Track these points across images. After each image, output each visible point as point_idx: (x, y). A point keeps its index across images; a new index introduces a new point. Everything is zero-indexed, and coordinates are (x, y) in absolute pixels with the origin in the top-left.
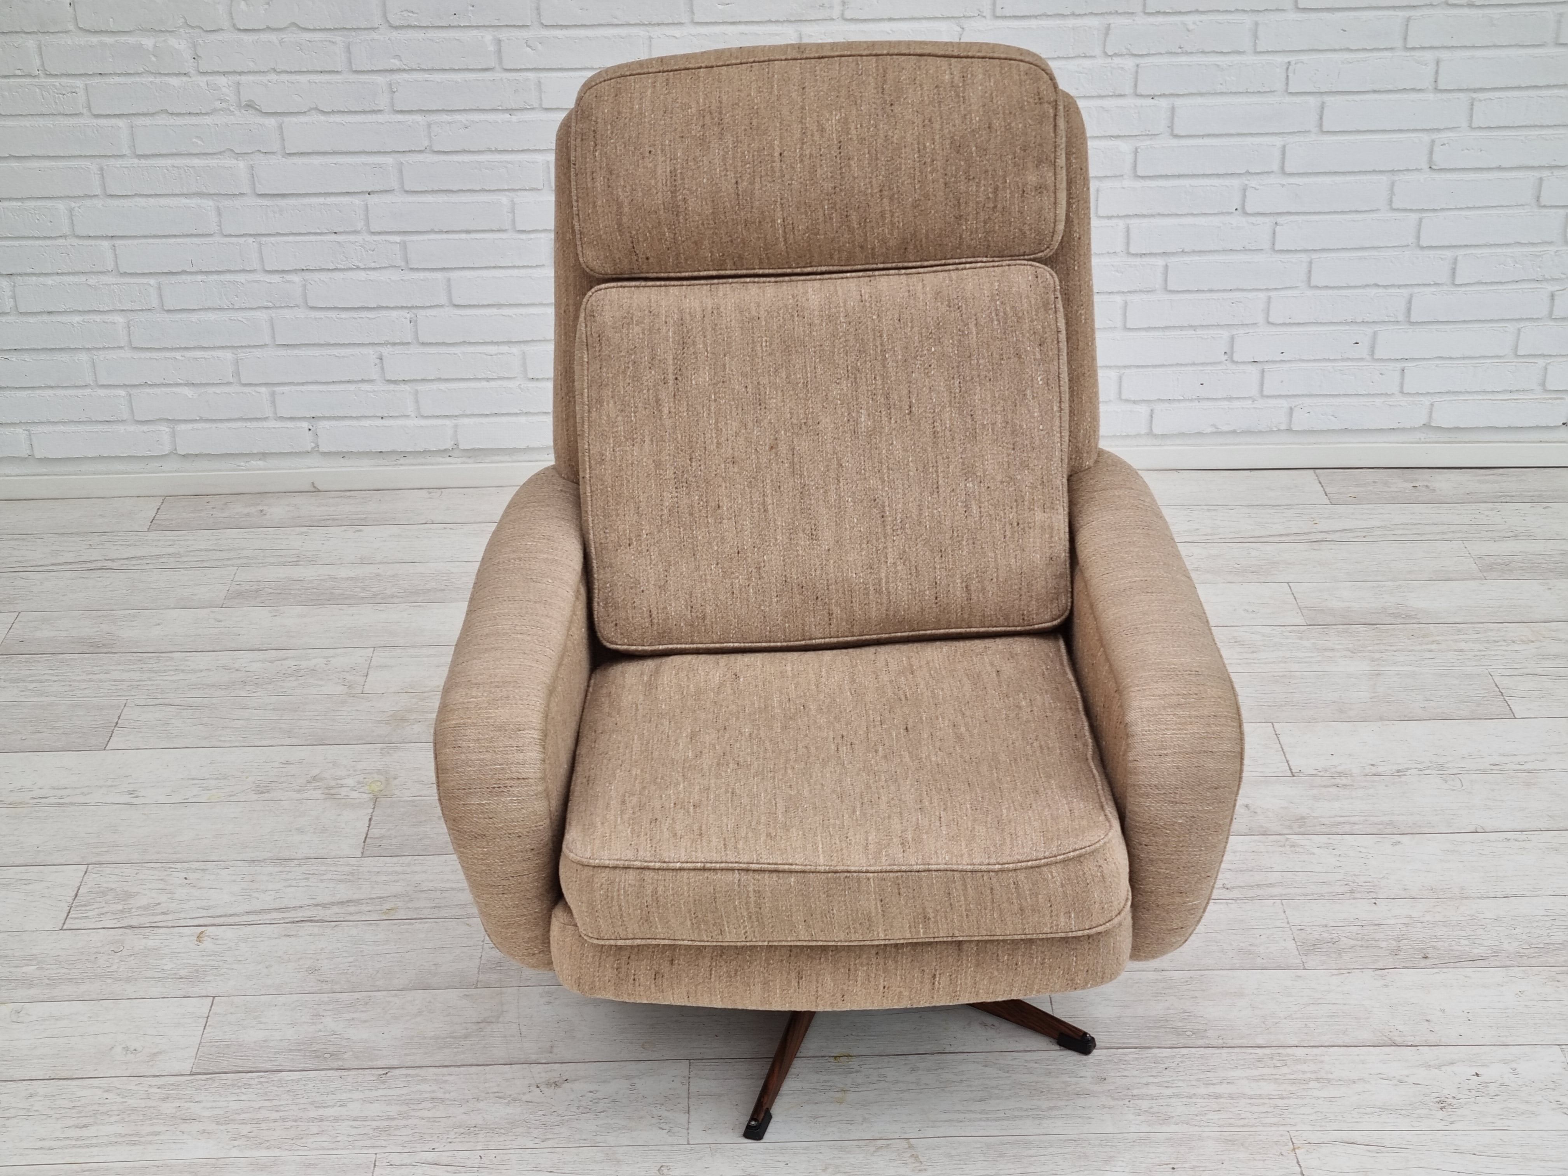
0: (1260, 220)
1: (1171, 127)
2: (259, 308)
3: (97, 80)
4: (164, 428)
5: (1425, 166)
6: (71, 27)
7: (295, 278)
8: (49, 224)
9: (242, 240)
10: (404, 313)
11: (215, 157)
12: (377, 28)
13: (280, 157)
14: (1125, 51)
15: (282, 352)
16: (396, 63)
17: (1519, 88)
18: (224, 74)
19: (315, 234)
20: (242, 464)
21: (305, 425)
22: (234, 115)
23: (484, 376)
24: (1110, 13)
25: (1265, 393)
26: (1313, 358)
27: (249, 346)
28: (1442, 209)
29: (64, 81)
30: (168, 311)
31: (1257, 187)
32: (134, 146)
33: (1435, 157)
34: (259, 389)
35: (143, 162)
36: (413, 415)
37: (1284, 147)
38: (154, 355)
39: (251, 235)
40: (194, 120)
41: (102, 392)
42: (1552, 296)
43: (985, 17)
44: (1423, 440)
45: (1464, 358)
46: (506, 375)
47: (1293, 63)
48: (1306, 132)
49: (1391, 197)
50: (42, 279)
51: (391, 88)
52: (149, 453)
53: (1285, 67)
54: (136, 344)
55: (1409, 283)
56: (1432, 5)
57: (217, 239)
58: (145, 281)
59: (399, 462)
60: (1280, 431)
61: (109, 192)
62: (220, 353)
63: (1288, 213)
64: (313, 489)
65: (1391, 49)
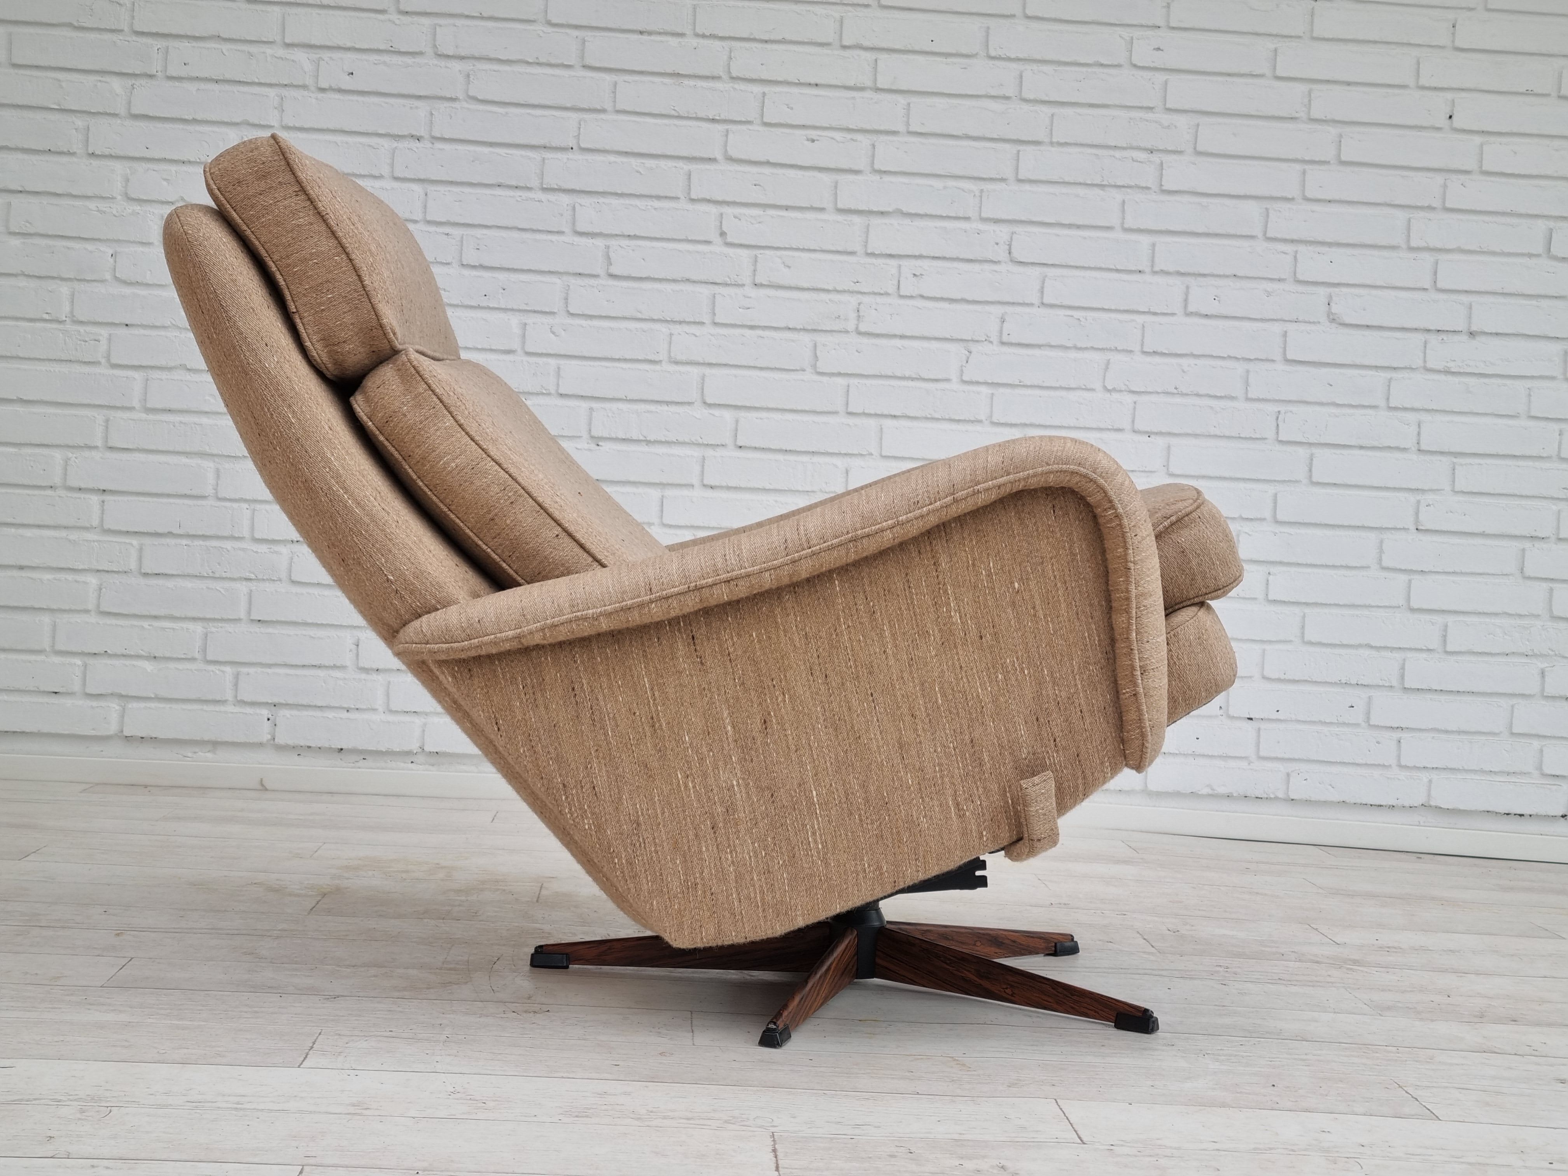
1: (1167, 466)
2: (240, 579)
3: (124, 331)
4: (114, 706)
5: (1412, 528)
6: (108, 276)
8: (42, 472)
9: (235, 505)
14: (1123, 388)
15: (257, 628)
20: (190, 755)
21: (265, 712)
24: (1110, 350)
25: (1262, 754)
26: (1308, 719)
27: (222, 620)
28: (1431, 572)
29: (89, 329)
30: (146, 575)
31: (1250, 533)
32: (145, 400)
33: (1421, 517)
34: (223, 668)
35: (151, 417)
36: (381, 709)
37: (1275, 495)
39: (246, 501)
41: (57, 660)
42: (1543, 673)
43: (991, 342)
45: (1460, 732)
47: (1282, 412)
48: (1296, 481)
49: (1381, 557)
50: (21, 531)
52: (93, 733)
53: (1275, 417)
54: (104, 608)
55: (1401, 647)
56: (1411, 369)
57: (211, 502)
58: (127, 541)
59: (358, 765)
60: (1276, 798)
61: (110, 444)
62: (191, 626)
63: (1281, 563)
64: (260, 787)
65: (1375, 407)
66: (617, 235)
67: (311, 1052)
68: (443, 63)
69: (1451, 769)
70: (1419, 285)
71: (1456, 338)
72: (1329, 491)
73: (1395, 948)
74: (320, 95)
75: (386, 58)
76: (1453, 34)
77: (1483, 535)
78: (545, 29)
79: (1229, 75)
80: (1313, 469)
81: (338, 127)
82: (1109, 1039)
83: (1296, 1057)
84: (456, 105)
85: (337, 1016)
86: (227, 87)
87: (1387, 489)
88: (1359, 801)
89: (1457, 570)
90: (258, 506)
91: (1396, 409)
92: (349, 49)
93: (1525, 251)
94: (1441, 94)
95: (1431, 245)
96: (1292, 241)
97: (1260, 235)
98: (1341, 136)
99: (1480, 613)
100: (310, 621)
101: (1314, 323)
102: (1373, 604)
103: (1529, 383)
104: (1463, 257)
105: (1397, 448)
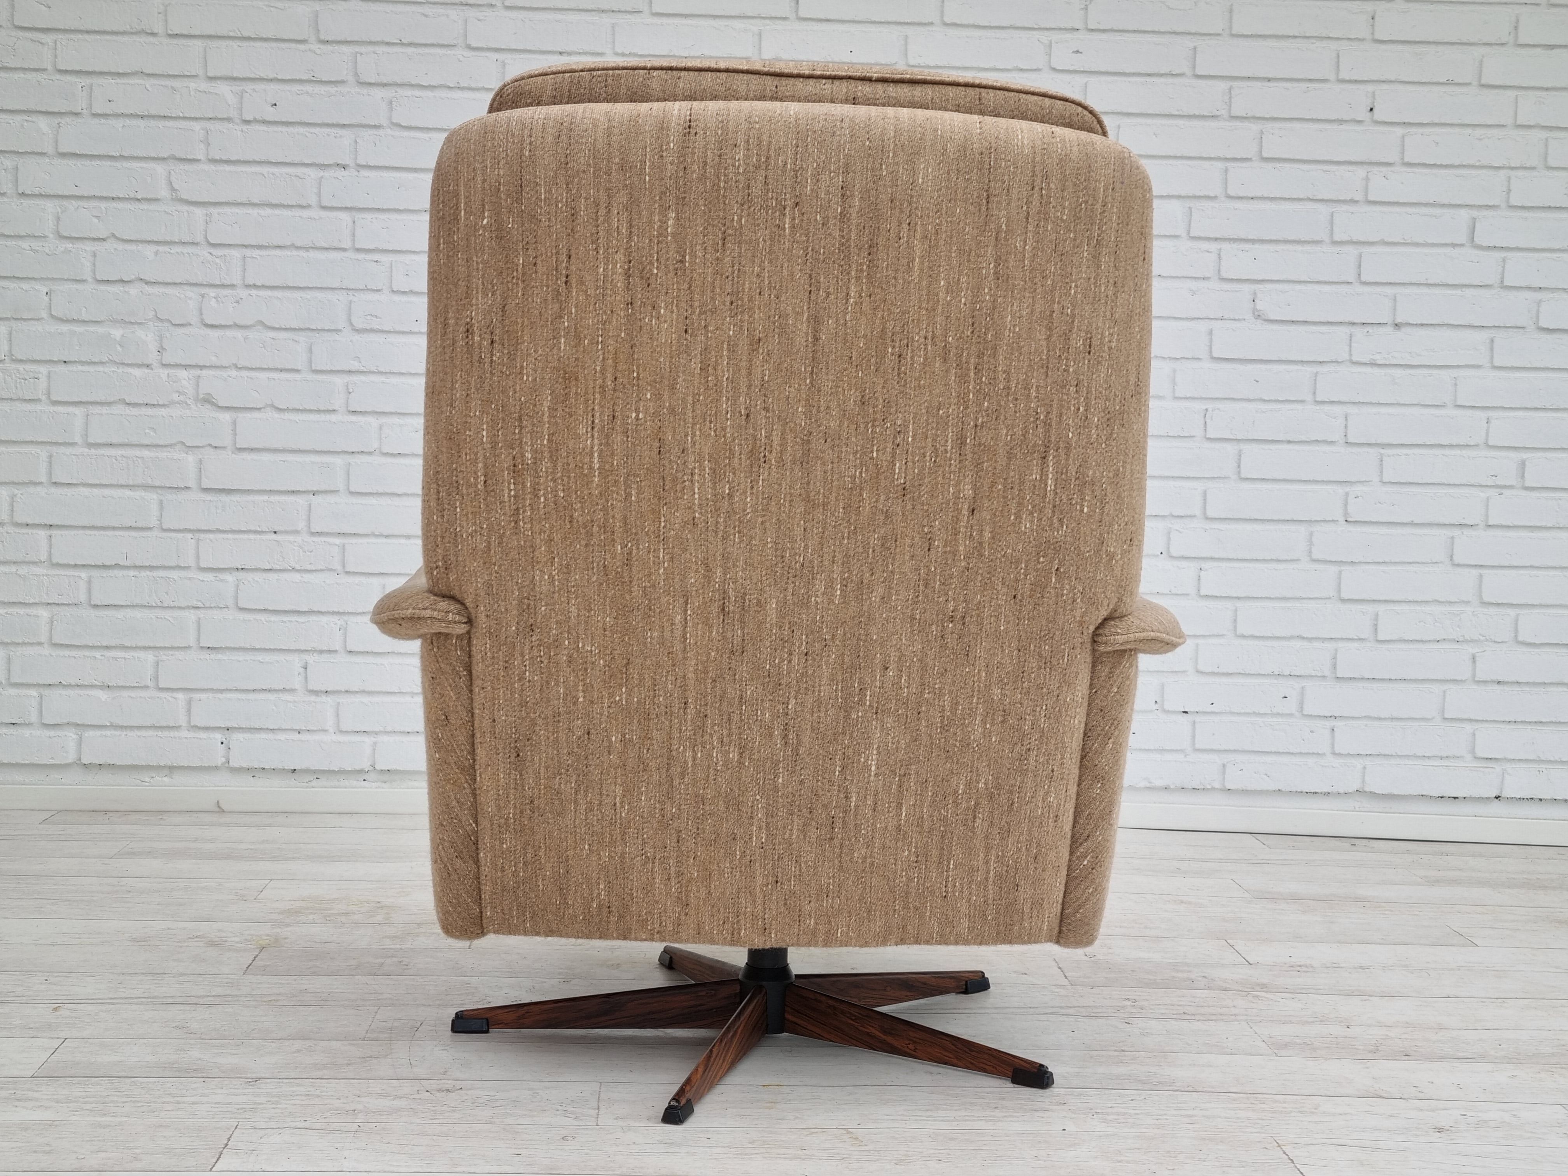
0: (1184, 564)
2: (188, 607)
3: (62, 368)
4: (71, 735)
5: (1342, 519)
6: (44, 314)
7: (229, 578)
9: (180, 535)
10: (335, 619)
11: (165, 449)
12: (340, 330)
13: (230, 453)
15: (206, 655)
16: (355, 365)
17: (1424, 446)
18: (186, 367)
19: (256, 532)
20: (147, 779)
21: (218, 736)
22: (190, 409)
23: (409, 690)
25: (1197, 746)
26: (1243, 711)
27: (172, 648)
28: (1361, 563)
29: (29, 367)
30: (96, 606)
31: (1181, 530)
32: (87, 435)
33: (1350, 509)
34: (175, 695)
35: (93, 451)
36: (331, 730)
37: (1205, 493)
38: (74, 653)
39: (190, 531)
40: (149, 411)
41: (13, 691)
42: (1474, 659)
44: (1357, 809)
45: (1392, 719)
47: (1210, 410)
48: (1225, 478)
49: (1311, 549)
51: (348, 389)
52: (52, 762)
53: (1202, 414)
54: (56, 640)
55: (1333, 637)
56: (1338, 362)
57: (156, 533)
58: (76, 574)
59: (311, 784)
60: (1213, 789)
61: (54, 480)
62: (141, 654)
63: (1212, 559)
64: (217, 809)
65: (1302, 401)
67: (225, 1150)
68: (365, 91)
69: (1384, 755)
70: (1343, 279)
71: (1382, 330)
72: (1259, 485)
73: (1306, 967)
74: (245, 127)
75: (308, 88)
76: (1373, 26)
77: (1412, 524)
78: (465, 53)
79: (1149, 75)
80: (1242, 466)
81: (263, 158)
82: (1004, 1099)
83: (1183, 1112)
84: (381, 132)
85: (255, 1103)
86: (153, 123)
87: (1316, 482)
88: (1294, 790)
89: (1387, 560)
90: (202, 536)
91: (1323, 402)
92: (272, 80)
93: (1449, 241)
94: (1362, 87)
95: (1355, 239)
96: (1216, 239)
97: (1184, 234)
98: (1262, 132)
99: (1410, 601)
100: (258, 647)
101: (1239, 320)
102: (1304, 596)
103: (1454, 373)
104: (1387, 249)
105: (1325, 442)
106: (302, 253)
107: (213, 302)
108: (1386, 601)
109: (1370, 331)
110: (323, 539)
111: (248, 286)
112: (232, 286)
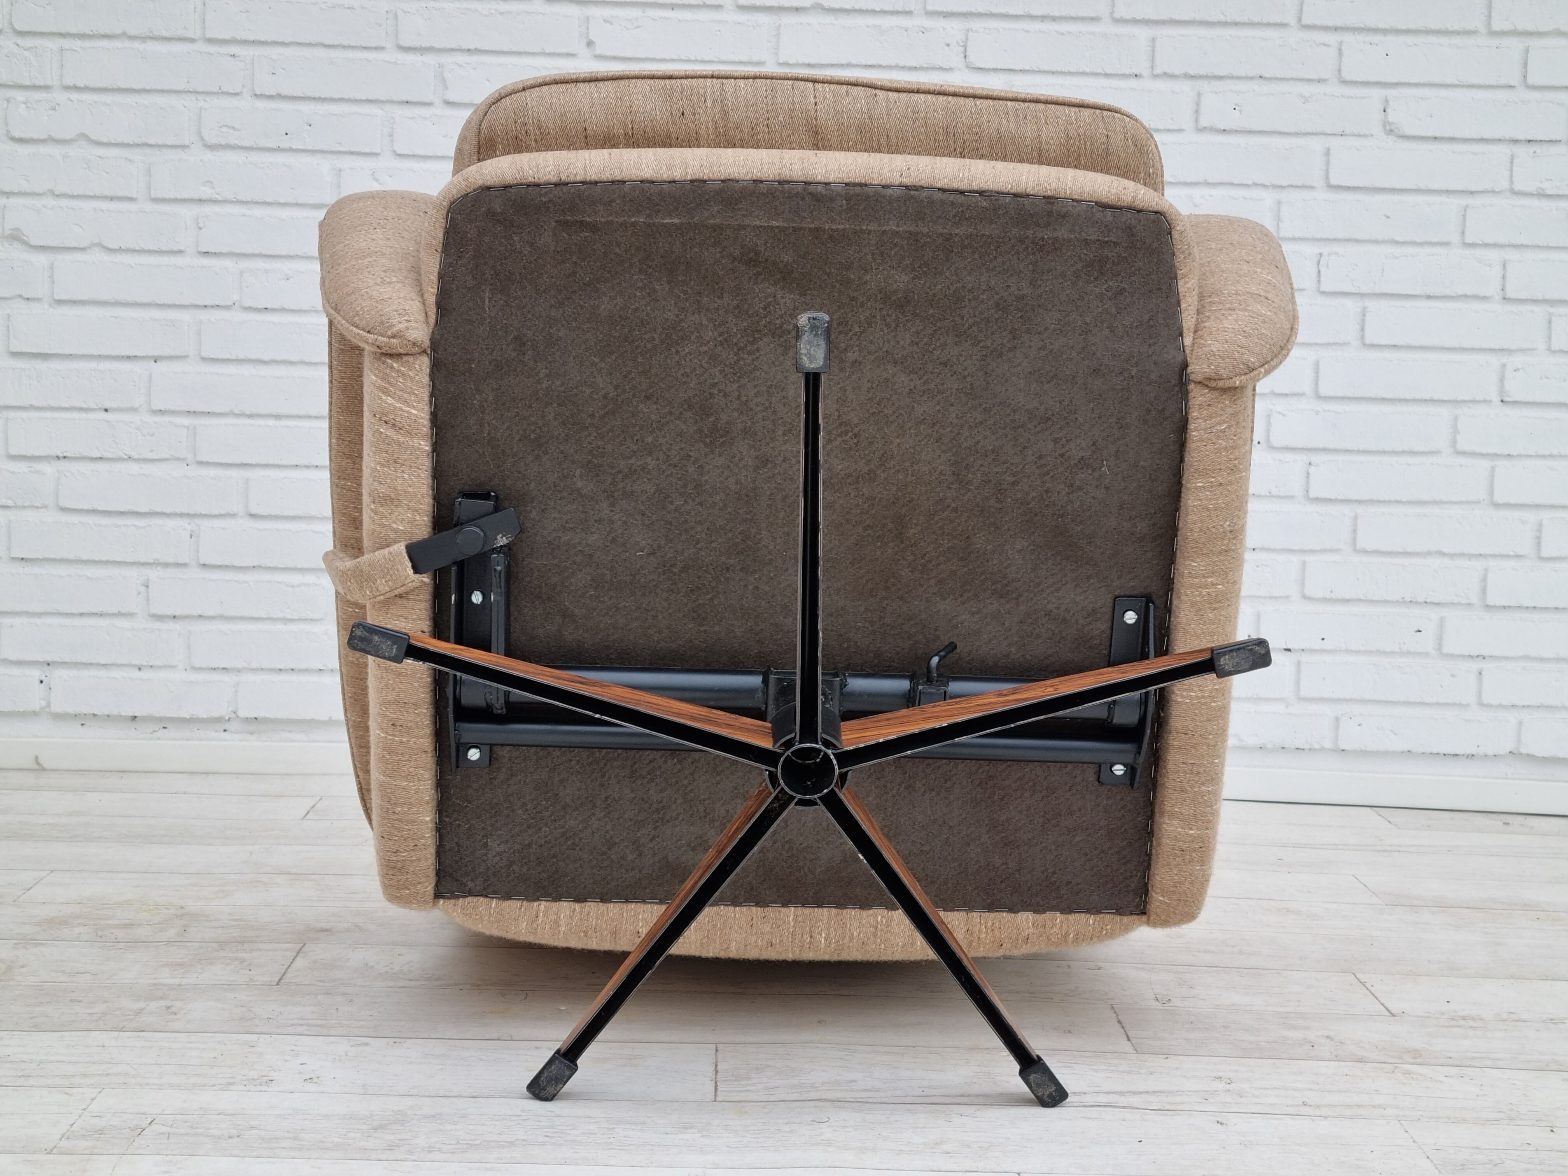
0: (1288, 456)
5: (1496, 400)
7: (48, 468)
10: (184, 523)
12: (187, 147)
13: (46, 306)
15: (18, 568)
16: (206, 192)
19: (81, 409)
21: (36, 673)
23: (281, 615)
25: (1303, 693)
26: (1363, 649)
28: (1520, 456)
33: (1508, 385)
36: (181, 666)
37: (1317, 363)
44: (1510, 777)
45: (1559, 660)
46: (310, 616)
47: (1323, 255)
48: (1345, 344)
49: (1455, 438)
51: (198, 223)
53: (1315, 261)
55: (1482, 552)
56: (1494, 192)
59: (156, 735)
60: (1322, 749)
63: (1325, 450)
64: (36, 767)
65: (1446, 244)
66: (453, 50)
69: (1547, 707)
70: (1503, 81)
71: (1554, 149)
72: (1387, 354)
80: (1367, 327)
87: (1463, 350)
88: (1428, 750)
89: (1555, 453)
90: (11, 414)
91: (1474, 245)
95: (1520, 28)
96: (1336, 29)
97: (1293, 22)
100: (85, 558)
101: (1365, 136)
102: (1445, 499)
105: (1476, 297)
106: (137, 45)
107: (22, 109)
108: (1553, 507)
109: (1538, 151)
110: (167, 419)
111: (67, 88)
112: (46, 88)
